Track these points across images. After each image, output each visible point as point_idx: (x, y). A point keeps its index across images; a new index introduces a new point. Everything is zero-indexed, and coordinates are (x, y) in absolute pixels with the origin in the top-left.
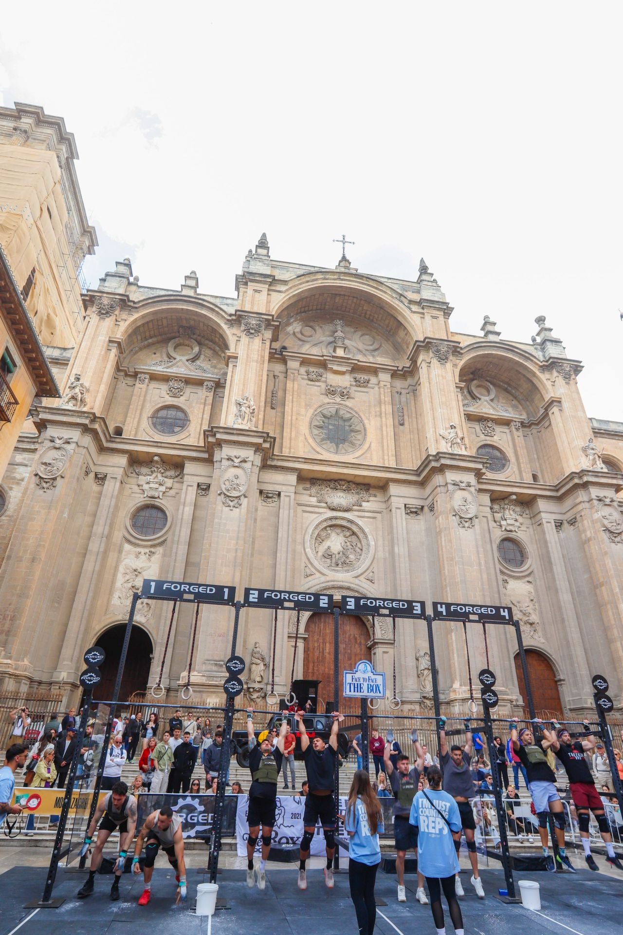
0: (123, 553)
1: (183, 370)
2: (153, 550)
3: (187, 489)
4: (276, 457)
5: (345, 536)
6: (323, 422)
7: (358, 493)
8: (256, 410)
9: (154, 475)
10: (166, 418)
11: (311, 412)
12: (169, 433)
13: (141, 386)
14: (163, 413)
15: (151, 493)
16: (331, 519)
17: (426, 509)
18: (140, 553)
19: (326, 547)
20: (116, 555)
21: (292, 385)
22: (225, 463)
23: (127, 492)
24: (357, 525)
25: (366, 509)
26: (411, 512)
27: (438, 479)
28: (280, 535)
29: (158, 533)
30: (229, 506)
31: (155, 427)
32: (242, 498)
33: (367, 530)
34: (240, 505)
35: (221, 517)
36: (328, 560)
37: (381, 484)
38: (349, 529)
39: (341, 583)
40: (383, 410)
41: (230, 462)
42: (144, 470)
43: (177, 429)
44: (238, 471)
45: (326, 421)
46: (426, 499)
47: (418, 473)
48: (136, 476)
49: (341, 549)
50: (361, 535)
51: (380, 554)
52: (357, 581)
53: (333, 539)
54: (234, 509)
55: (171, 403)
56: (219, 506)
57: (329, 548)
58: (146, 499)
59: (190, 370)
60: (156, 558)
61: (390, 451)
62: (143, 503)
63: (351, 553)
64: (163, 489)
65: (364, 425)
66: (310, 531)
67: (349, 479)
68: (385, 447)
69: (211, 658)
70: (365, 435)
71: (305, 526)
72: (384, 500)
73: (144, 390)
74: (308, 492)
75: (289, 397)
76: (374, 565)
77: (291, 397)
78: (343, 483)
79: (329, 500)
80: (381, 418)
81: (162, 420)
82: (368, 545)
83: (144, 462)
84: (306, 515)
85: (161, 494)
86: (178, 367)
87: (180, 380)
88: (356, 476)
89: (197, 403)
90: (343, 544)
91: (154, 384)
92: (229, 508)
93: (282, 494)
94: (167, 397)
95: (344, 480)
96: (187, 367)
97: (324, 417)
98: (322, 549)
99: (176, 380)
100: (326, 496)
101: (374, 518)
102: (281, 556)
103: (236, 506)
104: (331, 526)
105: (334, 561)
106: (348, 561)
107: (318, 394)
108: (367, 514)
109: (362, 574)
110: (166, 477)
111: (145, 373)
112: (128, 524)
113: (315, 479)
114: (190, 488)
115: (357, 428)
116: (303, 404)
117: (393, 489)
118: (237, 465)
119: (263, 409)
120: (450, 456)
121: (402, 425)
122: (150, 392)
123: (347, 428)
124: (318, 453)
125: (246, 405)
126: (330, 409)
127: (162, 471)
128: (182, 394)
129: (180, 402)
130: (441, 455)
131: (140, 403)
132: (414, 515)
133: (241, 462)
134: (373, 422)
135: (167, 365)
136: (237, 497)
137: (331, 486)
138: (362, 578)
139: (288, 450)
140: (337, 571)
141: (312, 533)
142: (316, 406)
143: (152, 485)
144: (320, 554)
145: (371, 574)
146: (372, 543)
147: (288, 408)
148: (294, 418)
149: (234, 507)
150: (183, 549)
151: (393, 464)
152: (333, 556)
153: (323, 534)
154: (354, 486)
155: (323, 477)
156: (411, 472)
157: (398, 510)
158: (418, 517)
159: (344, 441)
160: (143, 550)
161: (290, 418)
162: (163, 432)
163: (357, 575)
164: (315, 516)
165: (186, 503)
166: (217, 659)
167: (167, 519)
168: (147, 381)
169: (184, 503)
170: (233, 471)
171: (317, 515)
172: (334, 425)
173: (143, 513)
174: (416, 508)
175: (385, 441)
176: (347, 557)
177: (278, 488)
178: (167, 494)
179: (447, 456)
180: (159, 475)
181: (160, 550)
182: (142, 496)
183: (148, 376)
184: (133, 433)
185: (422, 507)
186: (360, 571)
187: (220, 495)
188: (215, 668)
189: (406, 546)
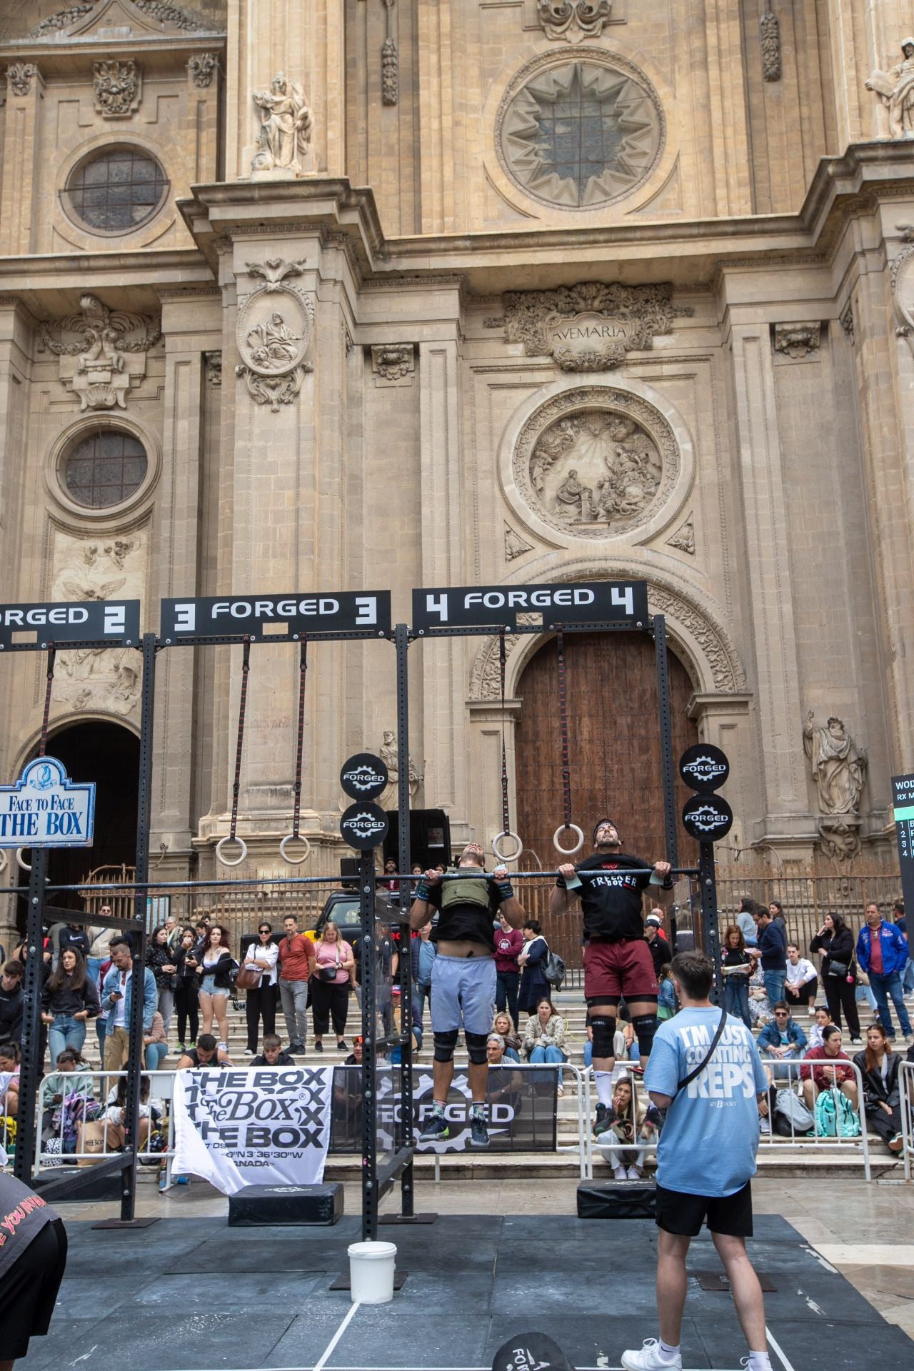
0: (56, 556)
1: (125, 29)
2: (123, 539)
3: (176, 373)
4: (393, 249)
5: (615, 439)
6: (538, 119)
7: (638, 314)
8: (312, 118)
9: (95, 349)
10: (108, 185)
11: (498, 90)
12: (122, 226)
13: (21, 101)
14: (97, 173)
15: (96, 398)
16: (569, 396)
17: (836, 328)
18: (94, 551)
19: (565, 474)
20: (38, 563)
21: (434, 18)
22: (245, 286)
23: (38, 403)
24: (642, 402)
25: (665, 354)
26: (792, 344)
27: (860, 233)
28: (425, 458)
29: (129, 496)
30: (268, 402)
31: (83, 216)
32: (299, 371)
33: (668, 414)
34: (297, 394)
35: (250, 433)
36: (572, 509)
37: (702, 276)
38: (623, 418)
39: (604, 565)
40: (712, 40)
41: (258, 281)
42: (70, 339)
43: (140, 212)
44: (283, 305)
45: (547, 113)
46: (834, 299)
47: (802, 224)
48: (52, 358)
49: (608, 474)
50: (655, 431)
51: (709, 475)
52: (646, 554)
53: (583, 449)
54: (283, 407)
55: (112, 139)
56: (243, 406)
57: (572, 475)
58: (86, 415)
59: (145, 27)
60: (136, 557)
61: (732, 170)
62: (81, 426)
63: (633, 481)
64: (122, 381)
65: (656, 105)
66: (513, 437)
67: (608, 276)
68: (719, 162)
69: (261, 778)
70: (662, 134)
71: (498, 426)
72: (713, 321)
73: (31, 111)
74: (500, 332)
75: (428, 59)
76: (693, 504)
77: (434, 58)
78: (593, 290)
79: (557, 346)
80: (707, 69)
81: (98, 193)
82: (675, 453)
83: (65, 317)
84: (499, 395)
85: (121, 396)
86: (109, 22)
87: (122, 65)
88: (622, 264)
89: (180, 128)
90: (610, 460)
91: (57, 93)
92: (267, 408)
93: (424, 348)
94: (98, 122)
95: (594, 282)
96: (133, 18)
97: (540, 100)
98: (553, 482)
99: (110, 67)
100: (550, 336)
101: (689, 376)
102: (432, 512)
103: (286, 398)
104: (571, 417)
105: (586, 506)
106: (624, 504)
107: (518, 30)
108: (668, 369)
109: (659, 533)
110: (126, 350)
111: (23, 60)
112: (54, 482)
113: (515, 292)
114: (183, 369)
115: (639, 117)
116: (474, 72)
117: (737, 287)
118: (272, 286)
119: (338, 110)
120: (891, 152)
121: (774, 77)
122: (51, 115)
123: (609, 122)
124: (525, 215)
125: (282, 108)
126: (555, 75)
127: (113, 335)
128: (134, 105)
129: (134, 131)
130: (862, 154)
131: (29, 153)
132: (802, 351)
133: (286, 277)
134: (683, 90)
135: (79, 24)
136: (284, 376)
137: (561, 305)
138: (660, 543)
139: (436, 222)
140: (595, 534)
141: (521, 441)
142: (511, 73)
143: (94, 376)
144: (550, 493)
145: (685, 530)
146: (685, 447)
147: (427, 96)
148: (447, 121)
149: (281, 402)
150: (185, 528)
151: (743, 211)
152: (585, 496)
153: (554, 440)
154: (624, 294)
155: (534, 283)
156: (785, 225)
157: (751, 347)
158: (816, 355)
159: (598, 165)
160: (101, 544)
161: (435, 125)
162: (106, 225)
163: (644, 537)
164: (522, 394)
165: (180, 409)
166: (276, 778)
167: (145, 456)
168: (33, 82)
169: (175, 409)
170: (266, 307)
171: (530, 392)
172: (567, 121)
173: (88, 453)
174: (804, 330)
175: (718, 142)
176: (622, 494)
177: (410, 334)
178: (137, 393)
179: (881, 153)
180: (108, 348)
181: (141, 537)
182: (76, 408)
183: (32, 68)
184: (25, 242)
185: (824, 327)
186: (652, 526)
187: (240, 375)
188: (271, 801)
189: (774, 442)
